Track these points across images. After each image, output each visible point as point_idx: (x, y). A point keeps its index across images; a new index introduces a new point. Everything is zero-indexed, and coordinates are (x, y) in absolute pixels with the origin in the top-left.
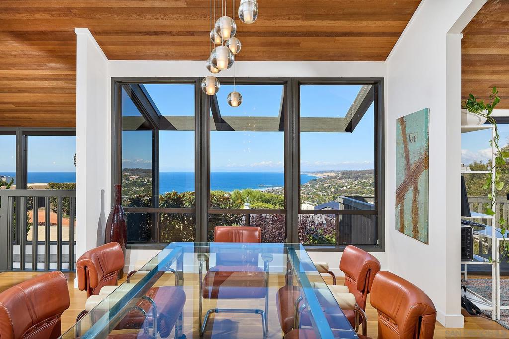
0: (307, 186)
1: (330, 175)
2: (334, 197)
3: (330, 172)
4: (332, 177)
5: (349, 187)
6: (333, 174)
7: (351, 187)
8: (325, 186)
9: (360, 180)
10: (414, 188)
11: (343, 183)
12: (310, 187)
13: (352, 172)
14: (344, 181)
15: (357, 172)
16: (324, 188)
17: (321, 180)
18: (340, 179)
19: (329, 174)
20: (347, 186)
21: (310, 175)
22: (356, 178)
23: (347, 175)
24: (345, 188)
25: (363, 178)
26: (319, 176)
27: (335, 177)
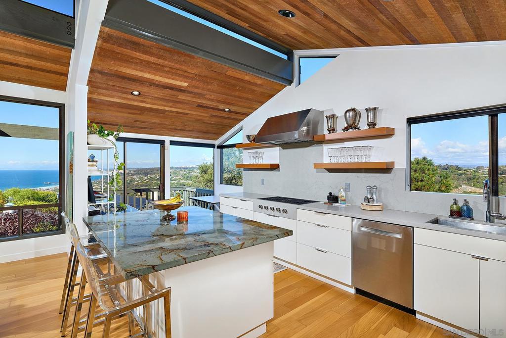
5: (140, 181)
9: (149, 176)
11: (135, 179)
13: (143, 169)
18: (132, 175)
20: (138, 181)
22: (146, 174)
23: (138, 172)
24: (136, 182)
25: (151, 174)
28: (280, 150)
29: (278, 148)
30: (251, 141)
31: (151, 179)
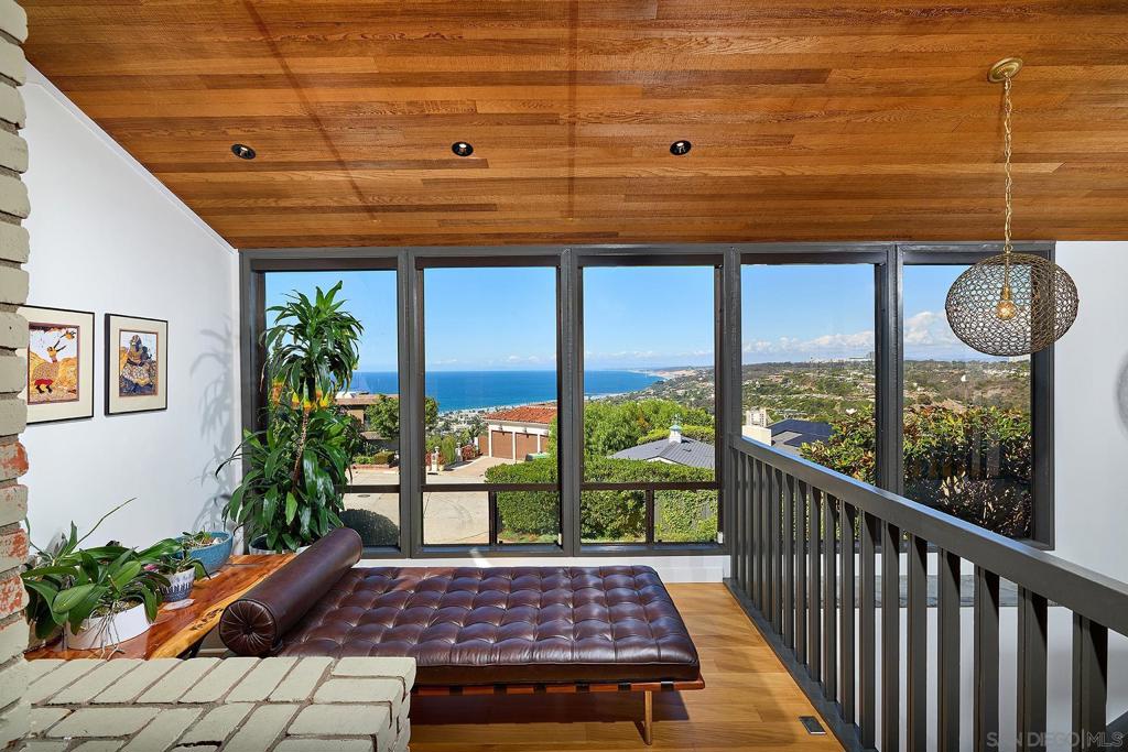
0: (648, 394)
1: (687, 374)
3: (687, 369)
4: (690, 378)
6: (691, 373)
8: (680, 392)
12: (654, 394)
16: (678, 397)
17: (671, 383)
19: (684, 372)
21: (652, 374)
26: (667, 376)
27: (696, 378)
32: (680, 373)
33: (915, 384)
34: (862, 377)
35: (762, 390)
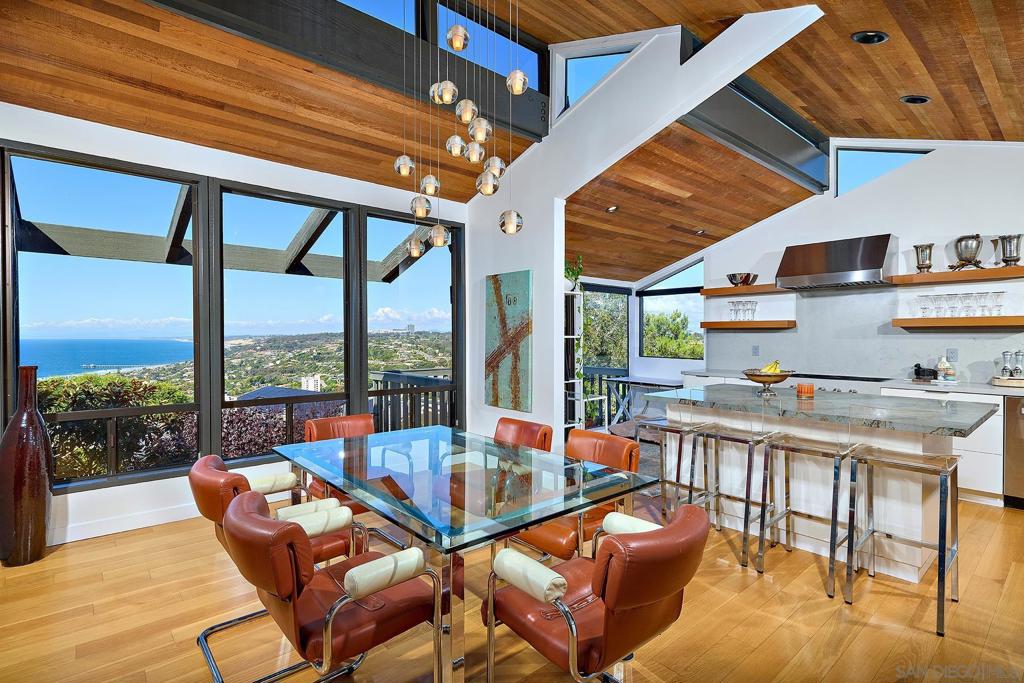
1: (244, 343)
2: (251, 381)
3: (244, 338)
4: (247, 347)
5: (278, 362)
6: (249, 342)
7: (282, 363)
9: (296, 351)
10: (514, 354)
11: (267, 357)
13: (284, 338)
14: (268, 353)
15: (293, 337)
18: (262, 349)
19: (241, 341)
20: (274, 362)
22: (290, 348)
23: (273, 343)
25: (301, 348)
27: (253, 347)
28: (797, 298)
29: (793, 296)
30: (736, 285)
31: (301, 356)
32: (237, 342)
33: (437, 351)
34: (400, 345)
35: (318, 358)
